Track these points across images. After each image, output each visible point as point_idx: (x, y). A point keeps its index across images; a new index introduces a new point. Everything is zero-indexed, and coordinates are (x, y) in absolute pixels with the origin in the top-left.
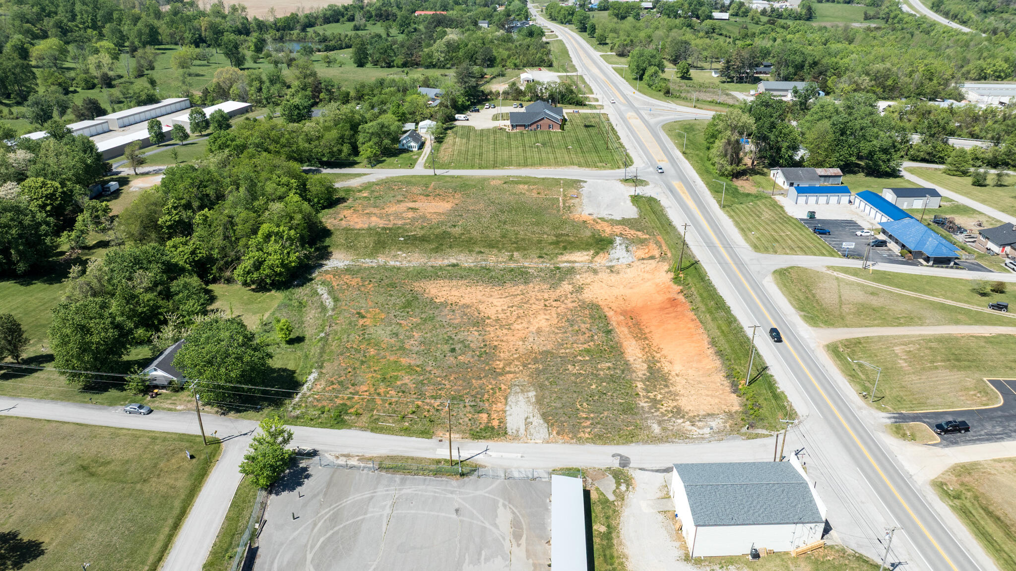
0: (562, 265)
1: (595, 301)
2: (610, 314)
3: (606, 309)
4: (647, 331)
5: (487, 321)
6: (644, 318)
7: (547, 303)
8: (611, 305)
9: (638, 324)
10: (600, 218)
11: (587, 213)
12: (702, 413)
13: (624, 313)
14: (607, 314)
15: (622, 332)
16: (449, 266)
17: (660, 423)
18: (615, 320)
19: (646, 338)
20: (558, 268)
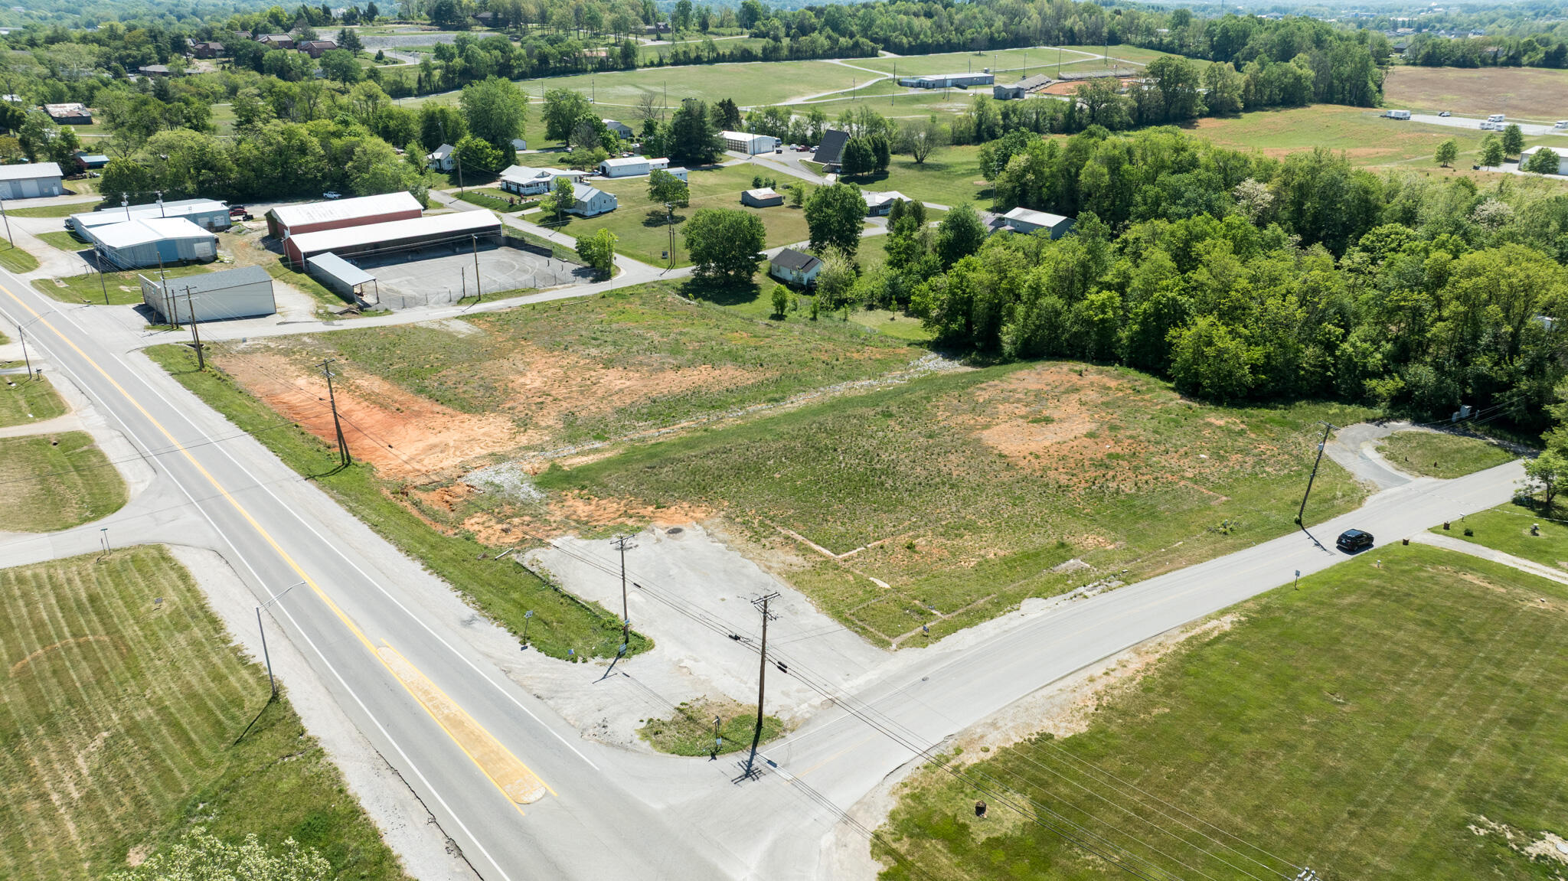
0: (598, 445)
1: (479, 417)
2: (438, 408)
3: (449, 411)
4: (365, 404)
5: (601, 365)
6: (379, 415)
7: (551, 398)
8: (447, 418)
9: (384, 407)
10: (639, 529)
11: (687, 530)
12: (259, 354)
13: (418, 414)
14: (444, 407)
15: (401, 395)
16: (783, 398)
17: (304, 343)
18: (423, 403)
19: (362, 396)
20: (598, 438)
